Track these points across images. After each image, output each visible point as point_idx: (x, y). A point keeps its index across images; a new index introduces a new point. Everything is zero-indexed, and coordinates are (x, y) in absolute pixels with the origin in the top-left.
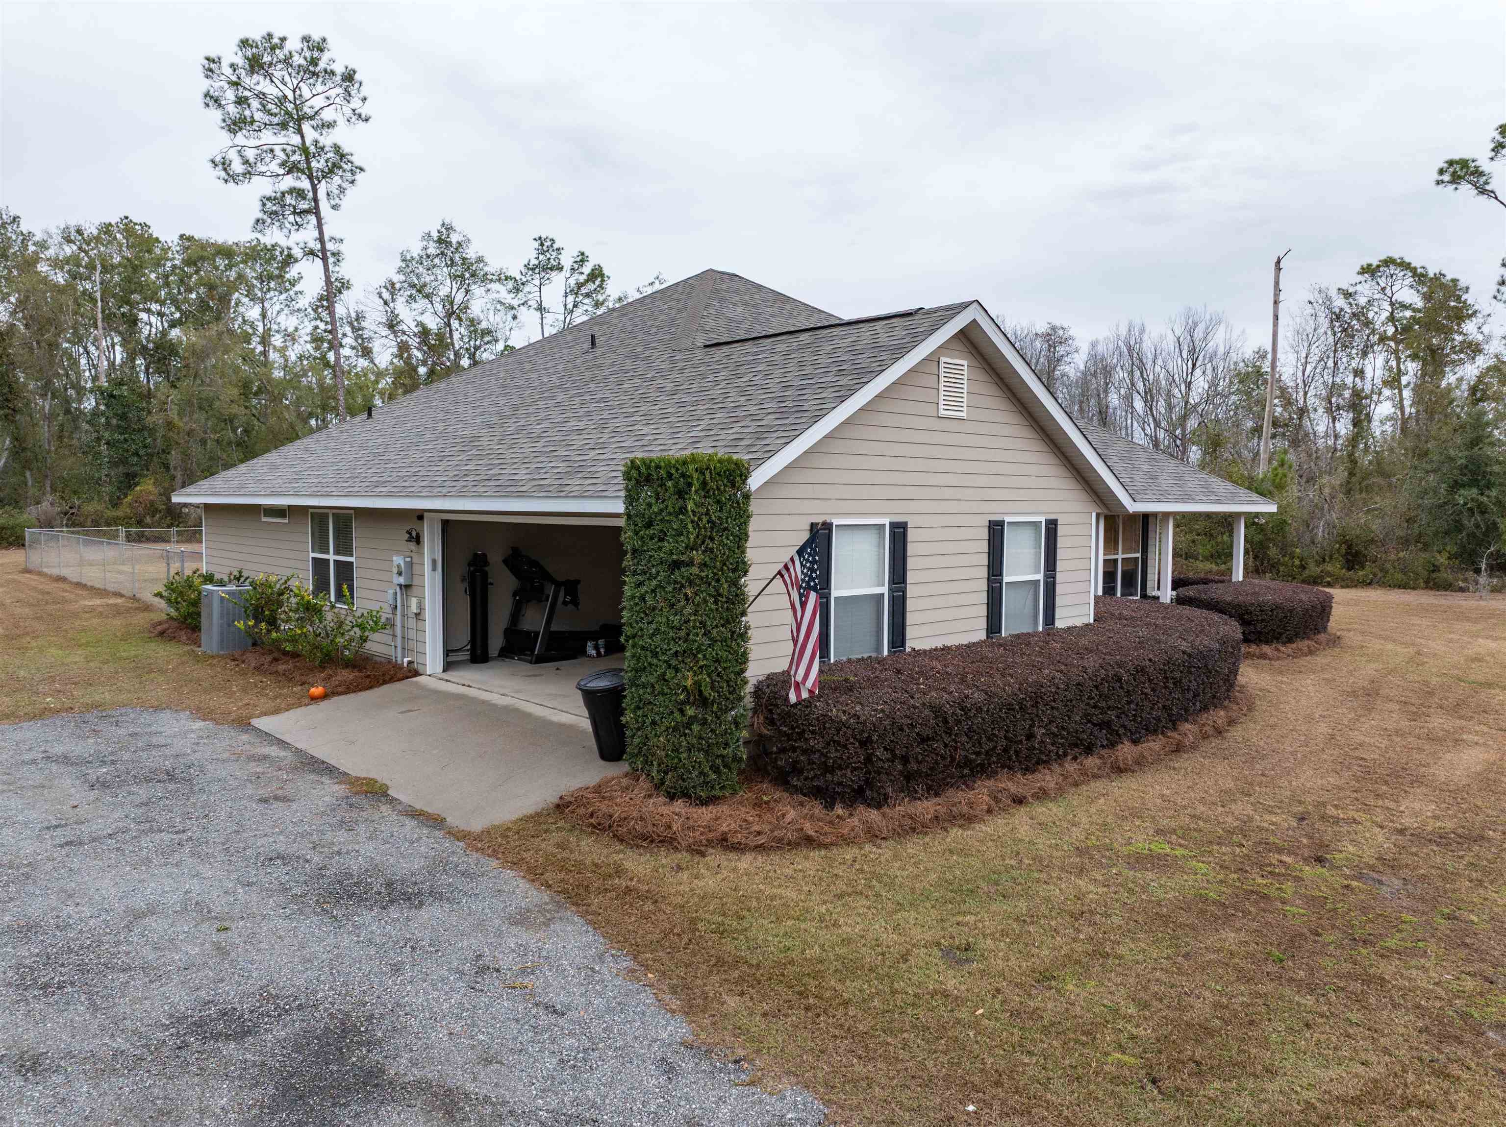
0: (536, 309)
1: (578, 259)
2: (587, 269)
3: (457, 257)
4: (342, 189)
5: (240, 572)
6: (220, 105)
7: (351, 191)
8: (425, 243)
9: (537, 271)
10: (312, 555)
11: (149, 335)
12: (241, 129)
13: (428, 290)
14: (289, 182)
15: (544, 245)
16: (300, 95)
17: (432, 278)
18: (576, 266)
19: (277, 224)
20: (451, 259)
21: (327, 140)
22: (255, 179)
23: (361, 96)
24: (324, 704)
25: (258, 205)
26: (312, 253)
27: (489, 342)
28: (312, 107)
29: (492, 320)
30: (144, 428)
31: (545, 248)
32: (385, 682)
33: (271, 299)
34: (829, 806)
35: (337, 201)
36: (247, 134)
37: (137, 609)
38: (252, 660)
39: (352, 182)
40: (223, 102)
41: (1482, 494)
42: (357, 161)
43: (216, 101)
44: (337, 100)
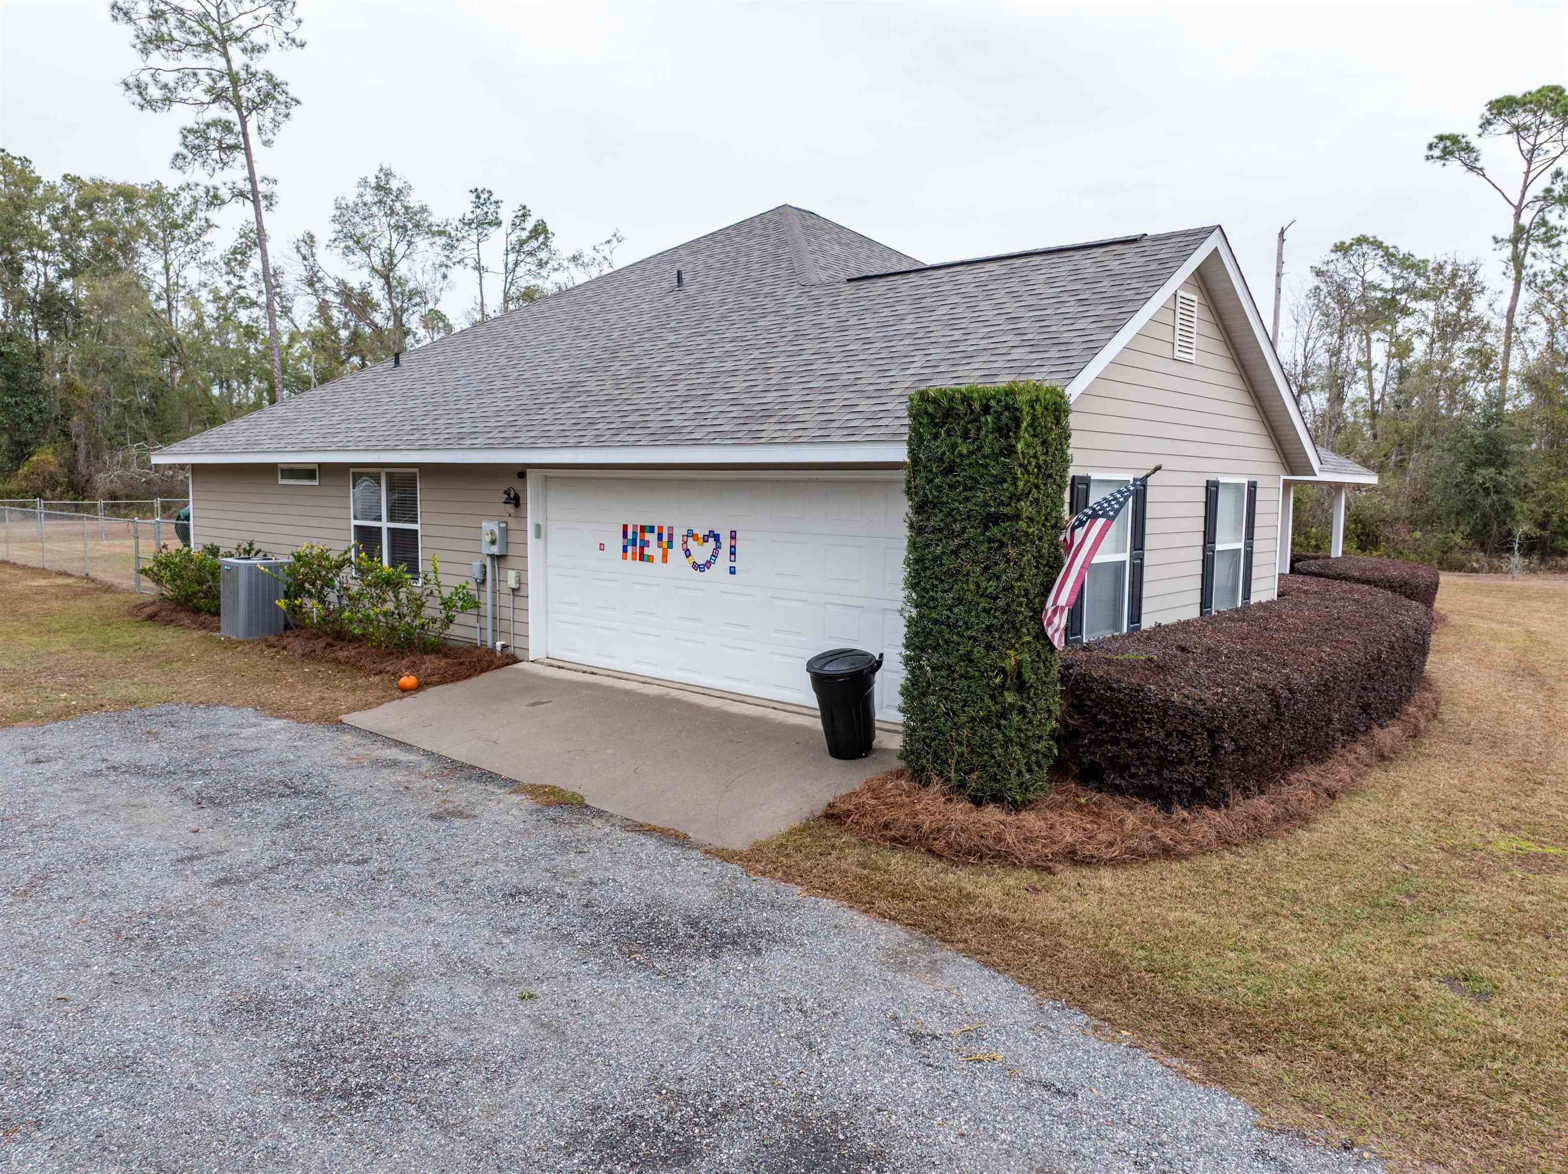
0: (475, 268)
1: (520, 214)
2: (529, 225)
3: (398, 205)
4: (277, 125)
5: (251, 545)
6: (130, 19)
7: (286, 126)
8: (362, 190)
9: (473, 226)
10: (355, 522)
11: (37, 285)
12: (158, 47)
13: (365, 242)
14: (216, 112)
15: (481, 197)
16: (226, 13)
17: (371, 228)
18: (518, 222)
19: (200, 160)
20: (391, 208)
21: (260, 64)
22: (176, 106)
23: (296, 17)
24: (420, 695)
25: (179, 138)
26: (242, 194)
27: (416, 305)
28: (240, 27)
29: (420, 280)
30: (38, 391)
31: (482, 201)
32: (483, 671)
33: (176, 249)
34: (1167, 808)
35: (270, 135)
36: (166, 54)
37: (95, 590)
38: (297, 644)
39: (287, 116)
40: (134, 16)
41: (1500, 473)
42: (293, 91)
43: (126, 14)
44: (267, 21)
